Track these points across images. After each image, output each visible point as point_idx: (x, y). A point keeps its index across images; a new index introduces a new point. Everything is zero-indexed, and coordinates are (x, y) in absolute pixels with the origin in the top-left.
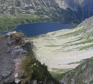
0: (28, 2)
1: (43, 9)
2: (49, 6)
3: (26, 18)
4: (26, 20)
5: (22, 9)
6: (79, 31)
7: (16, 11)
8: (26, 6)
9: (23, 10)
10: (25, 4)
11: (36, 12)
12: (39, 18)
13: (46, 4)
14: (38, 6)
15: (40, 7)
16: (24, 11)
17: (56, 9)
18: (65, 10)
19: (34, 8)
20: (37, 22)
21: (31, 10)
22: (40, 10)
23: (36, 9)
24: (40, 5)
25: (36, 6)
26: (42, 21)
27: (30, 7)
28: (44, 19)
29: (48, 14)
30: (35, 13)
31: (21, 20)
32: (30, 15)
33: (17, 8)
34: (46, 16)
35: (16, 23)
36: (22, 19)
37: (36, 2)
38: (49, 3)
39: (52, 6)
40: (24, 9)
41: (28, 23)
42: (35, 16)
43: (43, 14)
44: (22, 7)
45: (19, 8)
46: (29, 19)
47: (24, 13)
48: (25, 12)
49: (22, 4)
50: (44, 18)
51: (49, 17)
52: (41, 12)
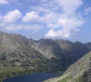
0: (13, 55)
1: (28, 61)
2: (33, 57)
3: (12, 71)
4: (12, 73)
5: (8, 63)
7: (1, 65)
9: (8, 64)
10: (11, 58)
11: (22, 64)
12: (25, 70)
13: (31, 56)
14: (23, 59)
15: (25, 59)
16: (10, 64)
17: (41, 59)
18: (50, 60)
20: (23, 75)
21: (16, 62)
22: (25, 62)
23: (21, 62)
24: (25, 58)
25: (21, 58)
26: (28, 73)
27: (15, 60)
30: (21, 66)
31: (7, 74)
32: (16, 68)
33: (3, 61)
34: (32, 68)
35: (2, 77)
36: (8, 72)
37: (21, 55)
38: (34, 54)
39: (37, 57)
41: (14, 76)
42: (21, 68)
43: (28, 66)
44: (7, 61)
45: (4, 61)
46: (15, 72)
47: (9, 66)
49: (8, 58)
50: (30, 69)
51: (35, 68)
52: (27, 63)
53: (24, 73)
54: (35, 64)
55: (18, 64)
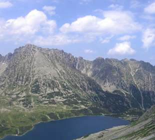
0: (51, 85)
1: (76, 95)
2: (85, 90)
3: (49, 111)
4: (49, 115)
5: (43, 97)
6: (149, 128)
7: (32, 100)
8: (49, 91)
9: (44, 99)
10: (48, 89)
11: (66, 101)
12: (71, 111)
13: (81, 86)
14: (67, 91)
15: (71, 91)
16: (46, 99)
17: (97, 93)
19: (62, 95)
20: (68, 118)
21: (57, 97)
22: (71, 97)
23: (64, 96)
24: (71, 90)
25: (65, 90)
26: (76, 115)
27: (55, 92)
28: (79, 111)
29: (85, 103)
30: (64, 103)
32: (55, 106)
33: (35, 95)
34: (83, 107)
36: (44, 112)
37: (65, 84)
38: (86, 84)
39: (91, 89)
40: (45, 97)
41: (53, 120)
42: (65, 108)
43: (76, 103)
44: (42, 94)
45: (37, 95)
46: (54, 112)
47: (45, 102)
48: (48, 102)
49: (42, 89)
50: (80, 109)
51: (87, 108)
52: (74, 99)
53: (70, 115)
54: (87, 101)
55: (59, 100)
